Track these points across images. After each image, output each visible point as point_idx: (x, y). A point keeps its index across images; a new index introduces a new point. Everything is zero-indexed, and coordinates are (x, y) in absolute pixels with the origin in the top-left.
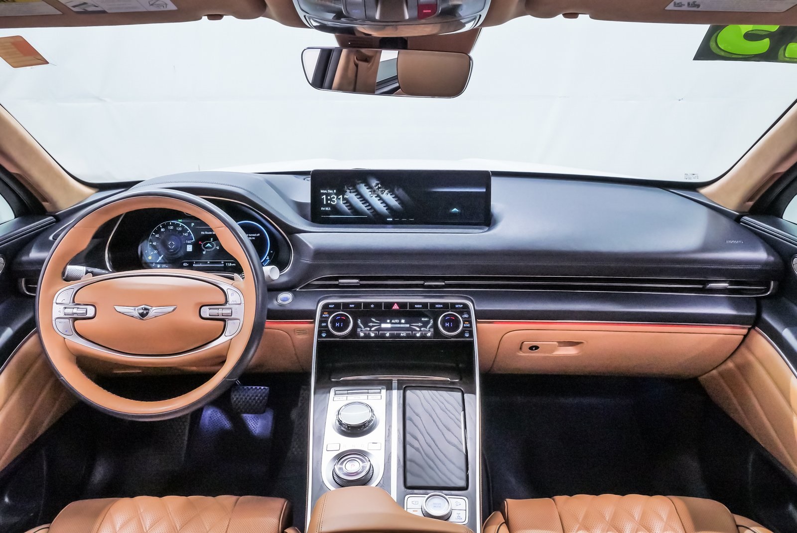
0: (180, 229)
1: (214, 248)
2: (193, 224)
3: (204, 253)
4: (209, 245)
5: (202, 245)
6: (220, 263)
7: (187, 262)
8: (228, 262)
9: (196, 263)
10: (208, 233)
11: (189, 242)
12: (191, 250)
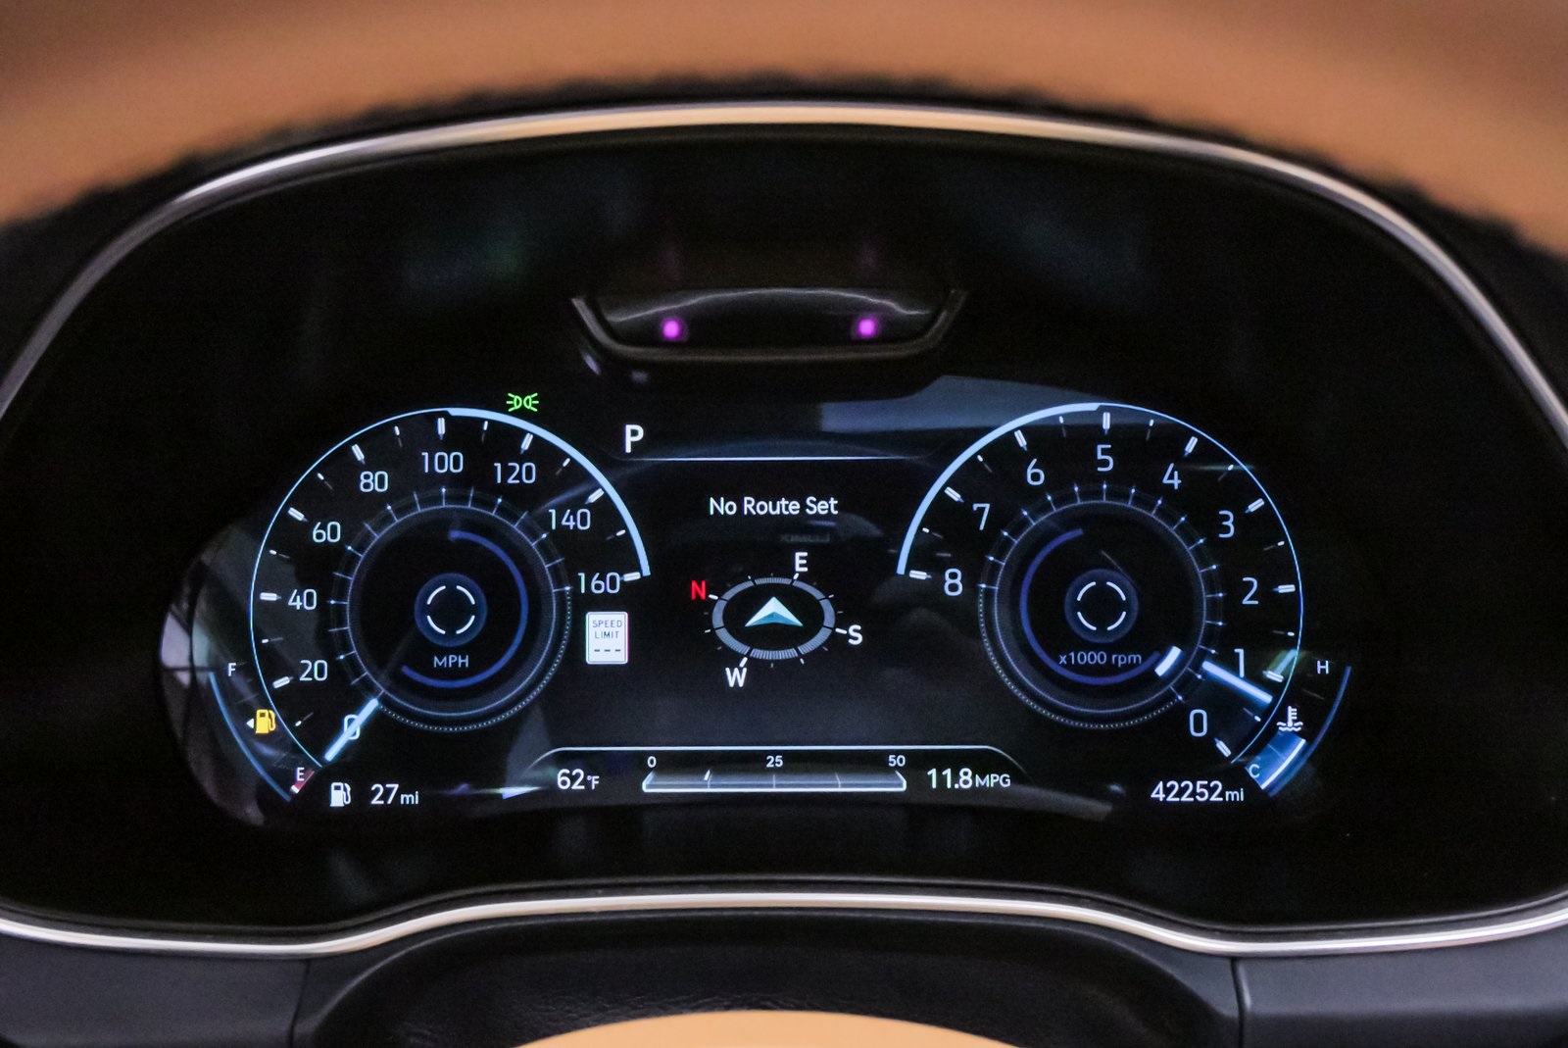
0: (523, 473)
1: (822, 636)
2: (633, 434)
3: (736, 677)
4: (774, 609)
5: (718, 619)
6: (876, 764)
7: (590, 763)
8: (941, 760)
9: (671, 765)
10: (767, 508)
11: (599, 586)
12: (621, 657)
